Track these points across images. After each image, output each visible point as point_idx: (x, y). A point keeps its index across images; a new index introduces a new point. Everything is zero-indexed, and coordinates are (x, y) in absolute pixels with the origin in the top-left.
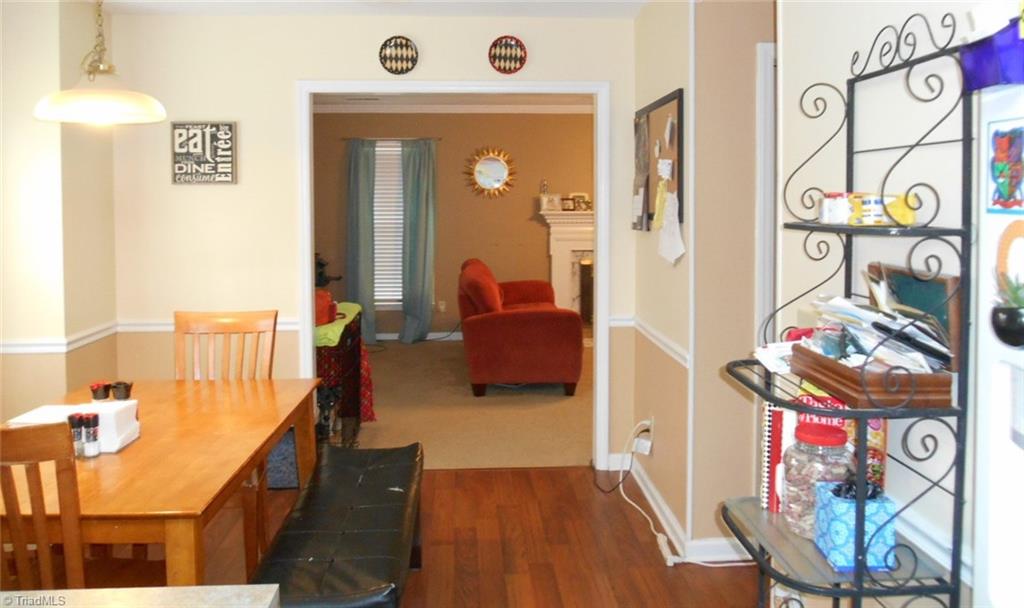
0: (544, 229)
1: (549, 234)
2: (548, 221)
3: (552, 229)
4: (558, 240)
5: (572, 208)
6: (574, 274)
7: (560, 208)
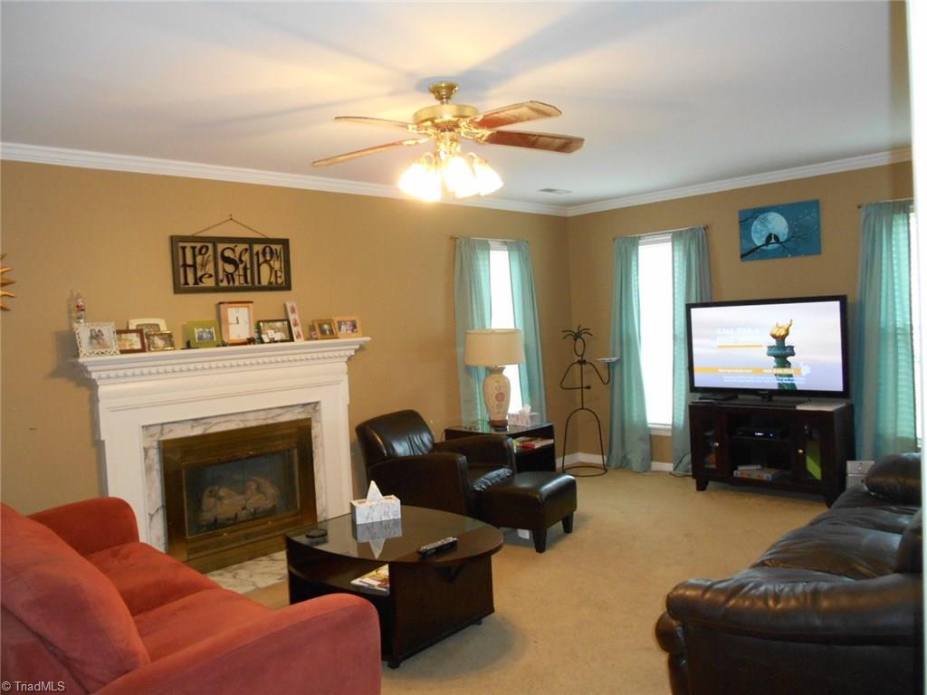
0: (85, 392)
1: (94, 400)
2: (94, 376)
3: (103, 390)
4: (114, 410)
5: (138, 346)
6: (148, 470)
7: (115, 348)
